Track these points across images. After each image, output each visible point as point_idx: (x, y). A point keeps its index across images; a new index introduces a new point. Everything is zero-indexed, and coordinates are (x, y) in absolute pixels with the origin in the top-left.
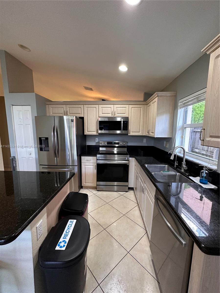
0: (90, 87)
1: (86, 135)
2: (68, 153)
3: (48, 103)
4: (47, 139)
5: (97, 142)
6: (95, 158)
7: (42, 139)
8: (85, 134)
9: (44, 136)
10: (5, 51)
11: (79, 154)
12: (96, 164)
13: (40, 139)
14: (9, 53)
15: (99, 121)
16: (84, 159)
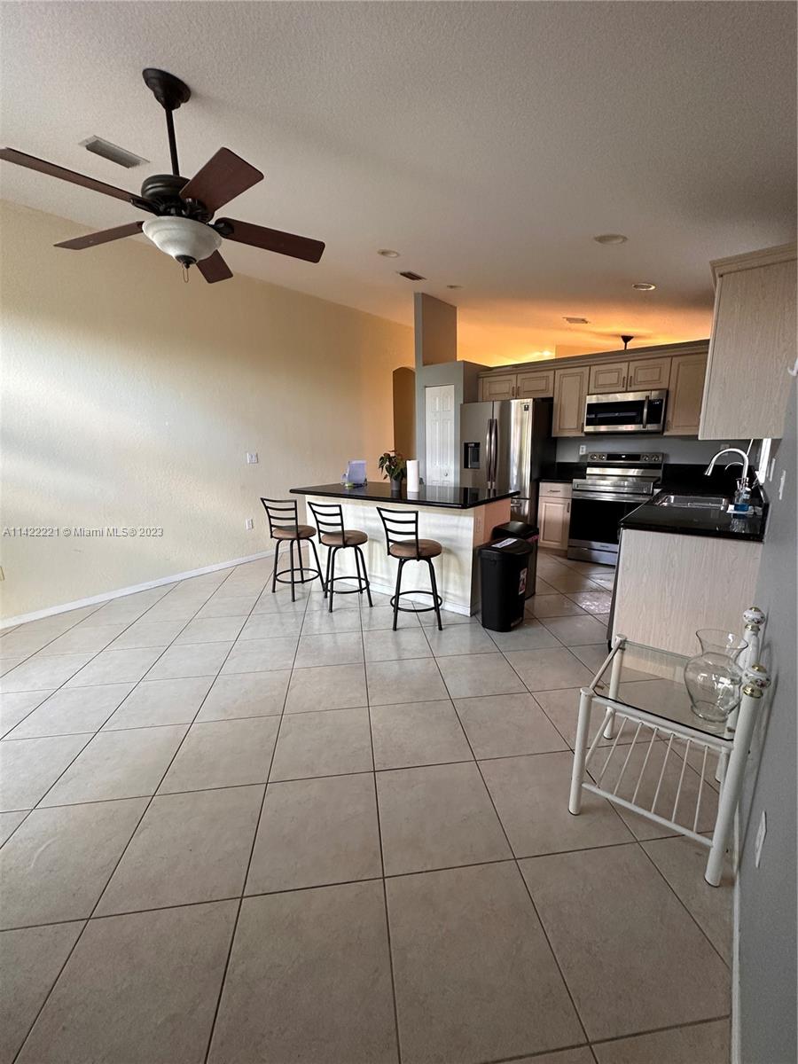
0: (583, 317)
1: (556, 439)
2: (514, 471)
3: (483, 374)
4: (477, 445)
5: (582, 456)
6: (569, 486)
7: (470, 445)
8: (553, 436)
9: (472, 440)
10: (423, 294)
11: (535, 477)
12: (570, 501)
13: (466, 446)
14: (430, 294)
15: (589, 405)
16: (545, 487)
